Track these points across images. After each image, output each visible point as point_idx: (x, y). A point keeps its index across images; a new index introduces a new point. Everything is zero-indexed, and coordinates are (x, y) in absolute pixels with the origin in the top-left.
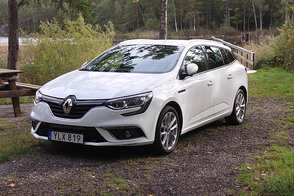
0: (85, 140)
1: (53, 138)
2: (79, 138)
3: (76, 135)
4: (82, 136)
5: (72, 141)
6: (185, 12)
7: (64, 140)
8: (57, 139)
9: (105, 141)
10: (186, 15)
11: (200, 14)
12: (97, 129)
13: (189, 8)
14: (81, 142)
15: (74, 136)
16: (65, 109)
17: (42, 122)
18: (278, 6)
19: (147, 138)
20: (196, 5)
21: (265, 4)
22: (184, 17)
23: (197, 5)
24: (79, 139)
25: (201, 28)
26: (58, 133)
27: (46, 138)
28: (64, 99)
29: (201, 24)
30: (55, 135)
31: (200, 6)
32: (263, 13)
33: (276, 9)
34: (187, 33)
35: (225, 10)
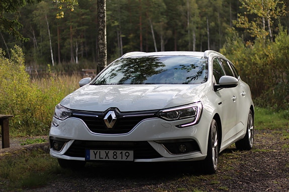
0: (135, 157)
1: (92, 158)
2: (127, 154)
3: (124, 152)
4: (131, 153)
5: (119, 159)
6: (64, 39)
7: (107, 159)
8: (98, 159)
9: (160, 156)
10: (65, 44)
11: (84, 43)
12: (150, 143)
13: (69, 35)
14: (131, 158)
15: (122, 153)
16: (107, 124)
17: (75, 140)
18: (183, 32)
19: (201, 152)
20: (78, 31)
21: (167, 29)
22: (62, 47)
23: (80, 30)
24: (128, 156)
25: (86, 60)
26: (99, 151)
27: (83, 159)
28: (104, 112)
29: (85, 56)
30: (95, 154)
31: (83, 31)
32: (165, 40)
33: (181, 35)
34: (66, 68)
35: (116, 37)
